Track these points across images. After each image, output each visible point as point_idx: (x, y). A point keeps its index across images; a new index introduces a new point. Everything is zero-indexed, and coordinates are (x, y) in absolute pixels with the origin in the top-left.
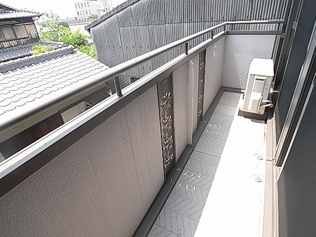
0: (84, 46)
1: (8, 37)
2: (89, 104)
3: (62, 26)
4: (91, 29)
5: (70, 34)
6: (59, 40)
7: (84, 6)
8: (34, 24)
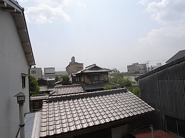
0: (129, 87)
1: (96, 79)
2: (130, 127)
3: (120, 76)
4: (139, 80)
5: (123, 80)
6: (117, 83)
7: (132, 67)
8: (108, 75)
